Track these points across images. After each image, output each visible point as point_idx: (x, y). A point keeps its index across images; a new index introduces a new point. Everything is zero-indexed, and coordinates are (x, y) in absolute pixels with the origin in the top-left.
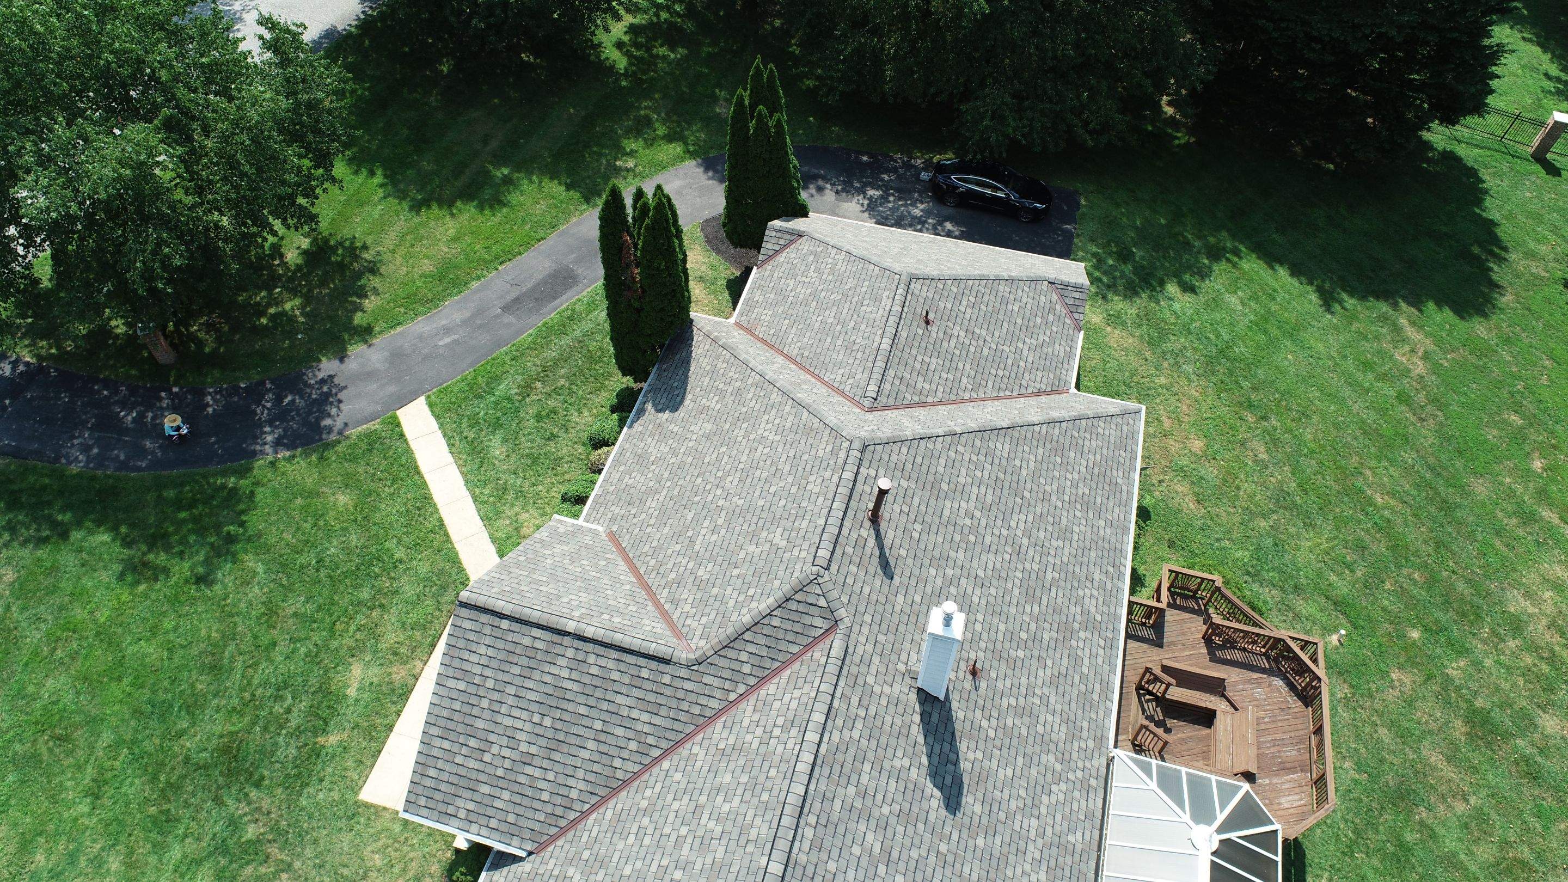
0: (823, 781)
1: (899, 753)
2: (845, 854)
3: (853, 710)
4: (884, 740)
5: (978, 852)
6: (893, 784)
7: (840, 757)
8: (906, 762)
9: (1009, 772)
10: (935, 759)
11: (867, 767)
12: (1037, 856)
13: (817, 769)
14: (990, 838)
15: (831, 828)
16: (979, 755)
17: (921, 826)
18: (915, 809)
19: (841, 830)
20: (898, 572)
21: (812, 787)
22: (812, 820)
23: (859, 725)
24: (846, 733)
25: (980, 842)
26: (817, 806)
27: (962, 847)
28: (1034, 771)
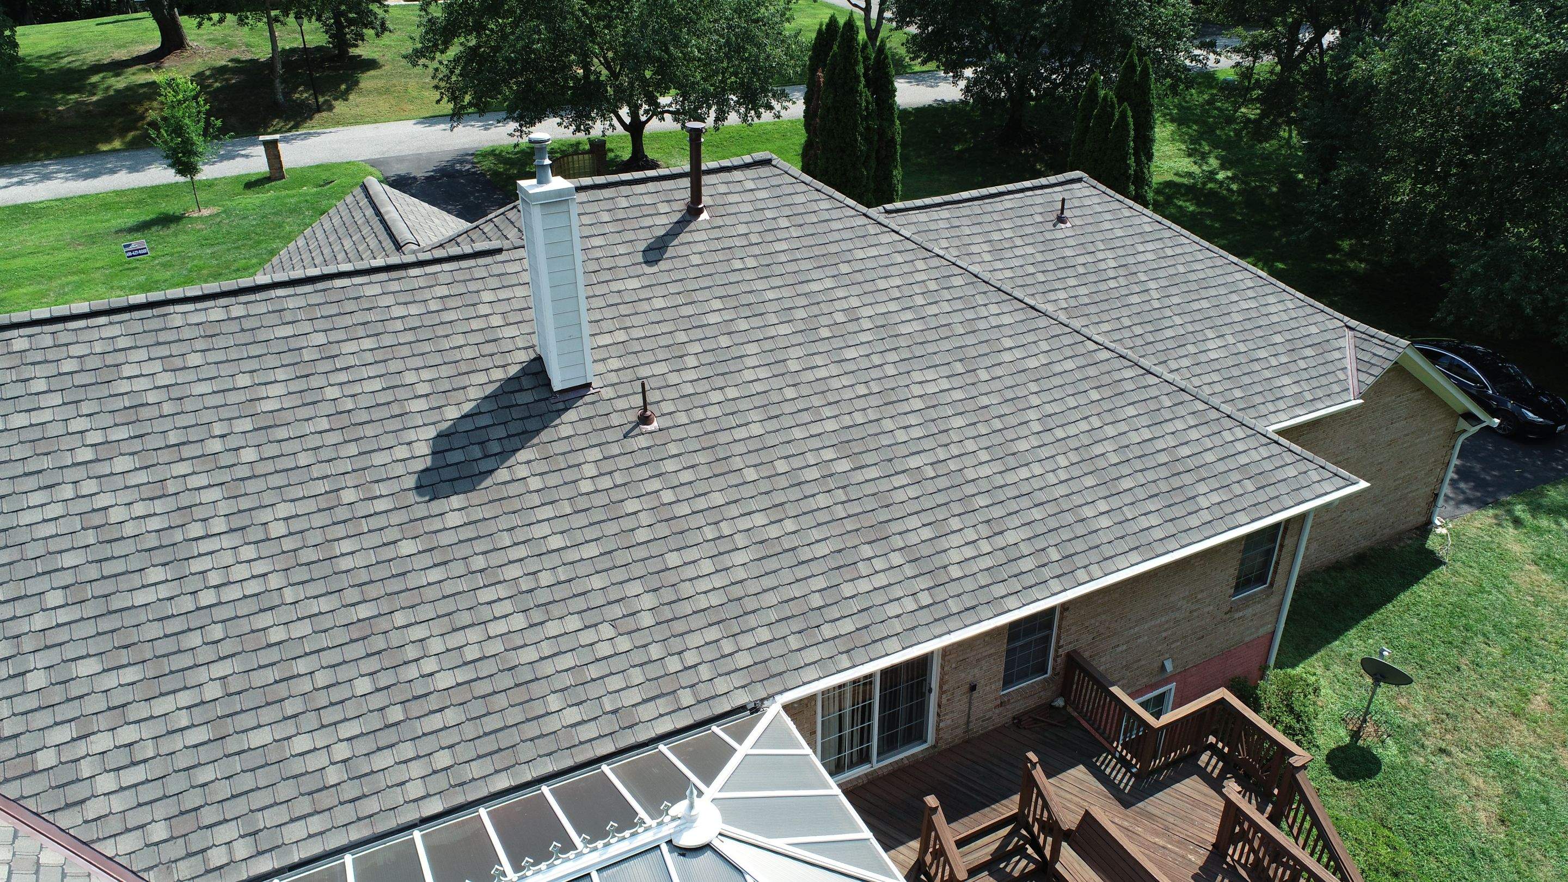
0: (301, 302)
1: (426, 375)
2: (225, 370)
3: (427, 294)
4: (426, 347)
5: (388, 553)
6: (377, 385)
7: (350, 306)
8: (423, 389)
9: (556, 542)
10: (468, 425)
11: (368, 343)
12: (471, 653)
13: (308, 288)
14: (427, 560)
15: (246, 338)
16: (535, 483)
17: (353, 449)
18: (369, 431)
19: (255, 350)
20: (663, 265)
21: (280, 292)
22: (237, 311)
23: (414, 310)
24: (389, 300)
25: (407, 547)
26: (262, 308)
27: (375, 523)
28: (597, 582)
